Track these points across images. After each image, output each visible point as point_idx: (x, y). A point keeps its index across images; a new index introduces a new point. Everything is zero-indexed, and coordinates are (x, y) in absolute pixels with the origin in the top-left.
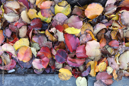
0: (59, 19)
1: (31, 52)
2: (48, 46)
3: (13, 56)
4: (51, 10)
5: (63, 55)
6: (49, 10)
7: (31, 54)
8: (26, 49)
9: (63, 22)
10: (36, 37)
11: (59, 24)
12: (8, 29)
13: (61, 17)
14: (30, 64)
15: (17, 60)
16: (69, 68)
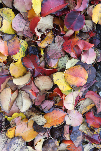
0: (21, 27)
1: (73, 67)
2: (62, 43)
3: (81, 96)
4: (9, 40)
5: (73, 19)
6: (10, 43)
7: (76, 66)
8: (69, 76)
9: (24, 21)
10: (50, 63)
11: (28, 26)
12: (42, 105)
13: (18, 24)
14: (90, 68)
15: (86, 90)
16: (90, 9)
